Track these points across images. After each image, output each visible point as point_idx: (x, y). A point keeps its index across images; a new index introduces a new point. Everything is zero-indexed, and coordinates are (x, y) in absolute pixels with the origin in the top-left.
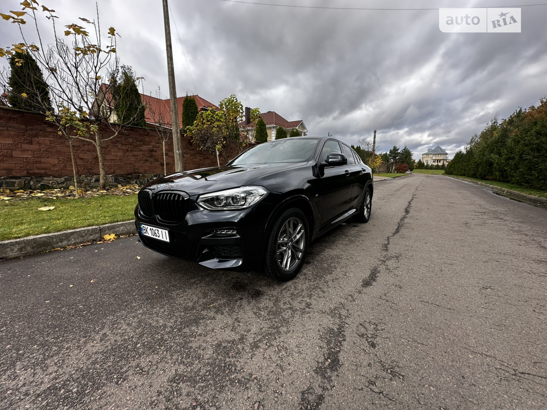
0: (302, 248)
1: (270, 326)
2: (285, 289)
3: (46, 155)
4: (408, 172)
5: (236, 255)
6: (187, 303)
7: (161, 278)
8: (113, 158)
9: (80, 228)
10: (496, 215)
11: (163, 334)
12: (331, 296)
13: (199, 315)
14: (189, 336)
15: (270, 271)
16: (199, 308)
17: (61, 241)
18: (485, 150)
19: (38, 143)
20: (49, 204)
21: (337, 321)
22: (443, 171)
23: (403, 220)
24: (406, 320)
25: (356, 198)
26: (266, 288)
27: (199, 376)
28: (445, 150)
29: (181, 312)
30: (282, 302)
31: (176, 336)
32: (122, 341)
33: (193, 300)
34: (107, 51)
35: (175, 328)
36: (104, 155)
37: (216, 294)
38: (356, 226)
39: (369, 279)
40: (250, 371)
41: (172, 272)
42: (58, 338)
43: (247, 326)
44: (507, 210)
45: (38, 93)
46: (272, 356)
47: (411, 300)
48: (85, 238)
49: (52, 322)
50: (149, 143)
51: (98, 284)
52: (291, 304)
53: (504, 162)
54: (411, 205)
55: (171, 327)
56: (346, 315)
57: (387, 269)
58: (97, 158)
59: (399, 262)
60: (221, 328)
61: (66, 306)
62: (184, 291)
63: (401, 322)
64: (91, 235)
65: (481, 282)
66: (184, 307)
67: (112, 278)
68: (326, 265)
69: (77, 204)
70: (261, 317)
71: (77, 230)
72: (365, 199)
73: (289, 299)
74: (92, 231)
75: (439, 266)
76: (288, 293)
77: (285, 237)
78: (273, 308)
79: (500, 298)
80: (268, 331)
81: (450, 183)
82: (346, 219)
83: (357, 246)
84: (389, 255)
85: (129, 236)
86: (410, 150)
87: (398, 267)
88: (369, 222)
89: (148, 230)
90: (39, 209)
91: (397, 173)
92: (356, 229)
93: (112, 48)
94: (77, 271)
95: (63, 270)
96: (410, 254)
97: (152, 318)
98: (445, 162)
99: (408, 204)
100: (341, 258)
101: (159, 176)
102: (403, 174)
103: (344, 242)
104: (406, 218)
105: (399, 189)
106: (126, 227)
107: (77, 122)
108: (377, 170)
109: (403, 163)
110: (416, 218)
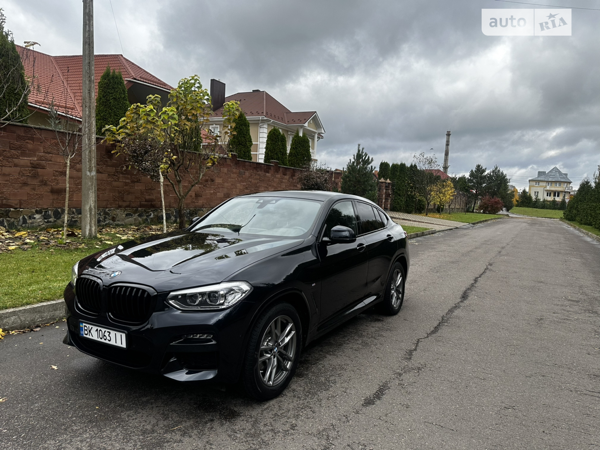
0: (292, 356)
2: (267, 408)
4: (501, 212)
5: (209, 365)
6: (143, 426)
12: (322, 416)
13: (161, 438)
16: (161, 431)
21: (324, 442)
22: (561, 213)
23: (453, 312)
24: (399, 441)
25: (377, 279)
26: (243, 408)
28: (567, 175)
29: (139, 436)
30: (262, 424)
33: (150, 422)
37: (179, 415)
38: (379, 320)
39: (374, 397)
41: (113, 388)
47: (414, 421)
50: (32, 153)
52: (272, 426)
54: (477, 284)
56: (335, 436)
57: (400, 384)
59: (418, 375)
62: (136, 412)
63: (393, 443)
65: (507, 401)
66: (142, 430)
67: (28, 396)
68: (323, 379)
70: (236, 439)
72: (392, 279)
73: (271, 420)
75: (467, 382)
76: (270, 413)
77: (269, 341)
78: (251, 430)
83: (372, 352)
84: (410, 366)
85: (24, 332)
87: (415, 382)
88: (400, 314)
89: (93, 331)
92: (377, 325)
97: (104, 442)
98: (566, 196)
99: (473, 282)
100: (345, 370)
101: (46, 212)
102: (492, 216)
103: (355, 347)
104: (459, 308)
105: (471, 251)
106: (19, 317)
108: (446, 208)
109: (492, 196)
110: (474, 308)
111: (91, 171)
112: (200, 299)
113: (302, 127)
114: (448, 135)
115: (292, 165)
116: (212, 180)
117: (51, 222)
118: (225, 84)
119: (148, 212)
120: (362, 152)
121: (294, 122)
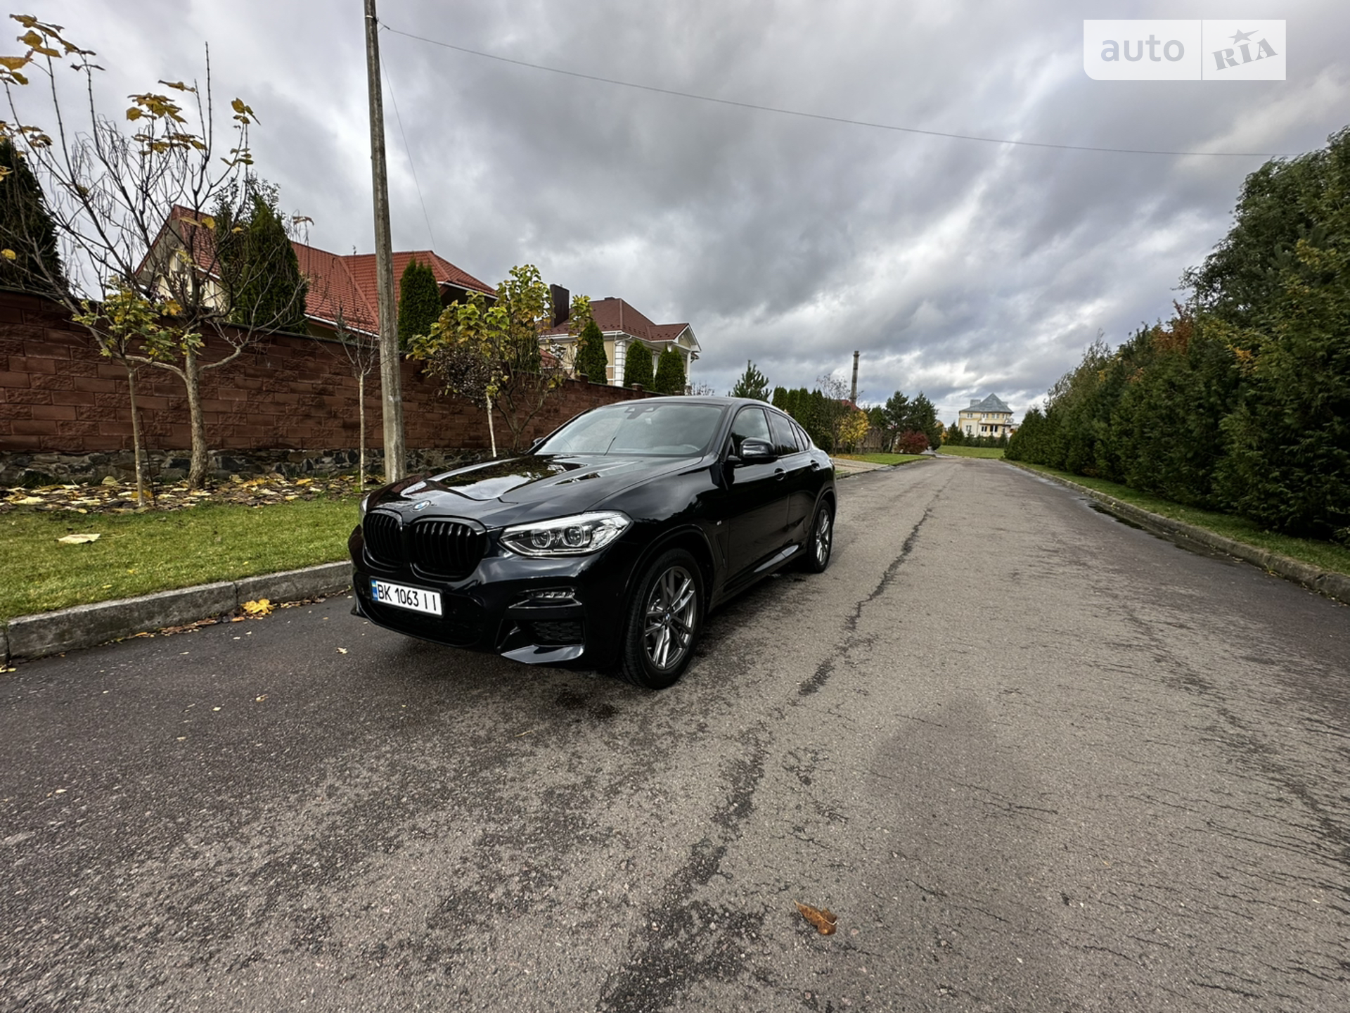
0: (690, 626)
1: (635, 762)
2: (660, 701)
3: (45, 399)
4: (926, 452)
5: (571, 638)
6: (474, 731)
7: (406, 689)
8: (221, 408)
9: (189, 586)
10: (1076, 558)
11: (443, 781)
12: (743, 710)
13: (503, 750)
14: (494, 782)
15: (631, 669)
16: (501, 739)
17: (151, 616)
18: (1081, 411)
19: (25, 368)
20: (77, 525)
21: (752, 749)
22: (1001, 452)
23: (896, 567)
25: (799, 522)
26: (623, 701)
27: (524, 835)
28: (1006, 402)
29: (467, 746)
30: (654, 724)
31: (470, 783)
32: (370, 795)
33: (484, 726)
34: (230, 159)
35: (464, 771)
36: (203, 400)
37: (527, 714)
38: (800, 580)
39: (814, 681)
40: (608, 825)
41: (428, 678)
42: (241, 796)
43: (595, 763)
44: (1102, 545)
45: (36, 244)
46: (642, 804)
47: (880, 713)
48: (203, 609)
49: (214, 772)
50: (314, 374)
51: (274, 703)
52: (670, 727)
53: (1115, 439)
54: (920, 533)
55: (455, 770)
56: (767, 740)
57: (848, 663)
58: (179, 408)
59: (871, 649)
60: (548, 768)
61: (227, 744)
62: (463, 712)
63: (857, 747)
64: (217, 602)
65: (1005, 681)
66: (472, 738)
67: (300, 692)
68: (735, 658)
69: (151, 529)
70: (618, 748)
71: (186, 591)
72: (817, 524)
73: (668, 718)
74: (219, 593)
75: (941, 657)
76: (665, 708)
77: (658, 604)
78: (639, 734)
79: (1027, 706)
80: (632, 768)
81: (1011, 481)
82: (780, 565)
83: (798, 620)
84: (856, 638)
85: (302, 605)
86: (932, 402)
87: (868, 660)
88: (826, 572)
89: (391, 592)
90: (59, 540)
91: (904, 453)
92: (799, 587)
93: (243, 154)
94: (213, 680)
95: (178, 678)
96: (895, 636)
97: (414, 757)
98: (1007, 430)
99: (913, 531)
100: (766, 645)
101: (338, 454)
102: (915, 457)
103: (773, 614)
104: (903, 562)
105: (900, 496)
106: (293, 584)
107: (151, 327)
108: (858, 446)
109: (915, 431)
110: (923, 562)
111: (394, 395)
112: (551, 539)
113: (671, 344)
114: (856, 356)
115: (660, 390)
116: (556, 411)
117: (345, 467)
118: (568, 291)
119: (474, 454)
120: (754, 371)
121: (660, 337)
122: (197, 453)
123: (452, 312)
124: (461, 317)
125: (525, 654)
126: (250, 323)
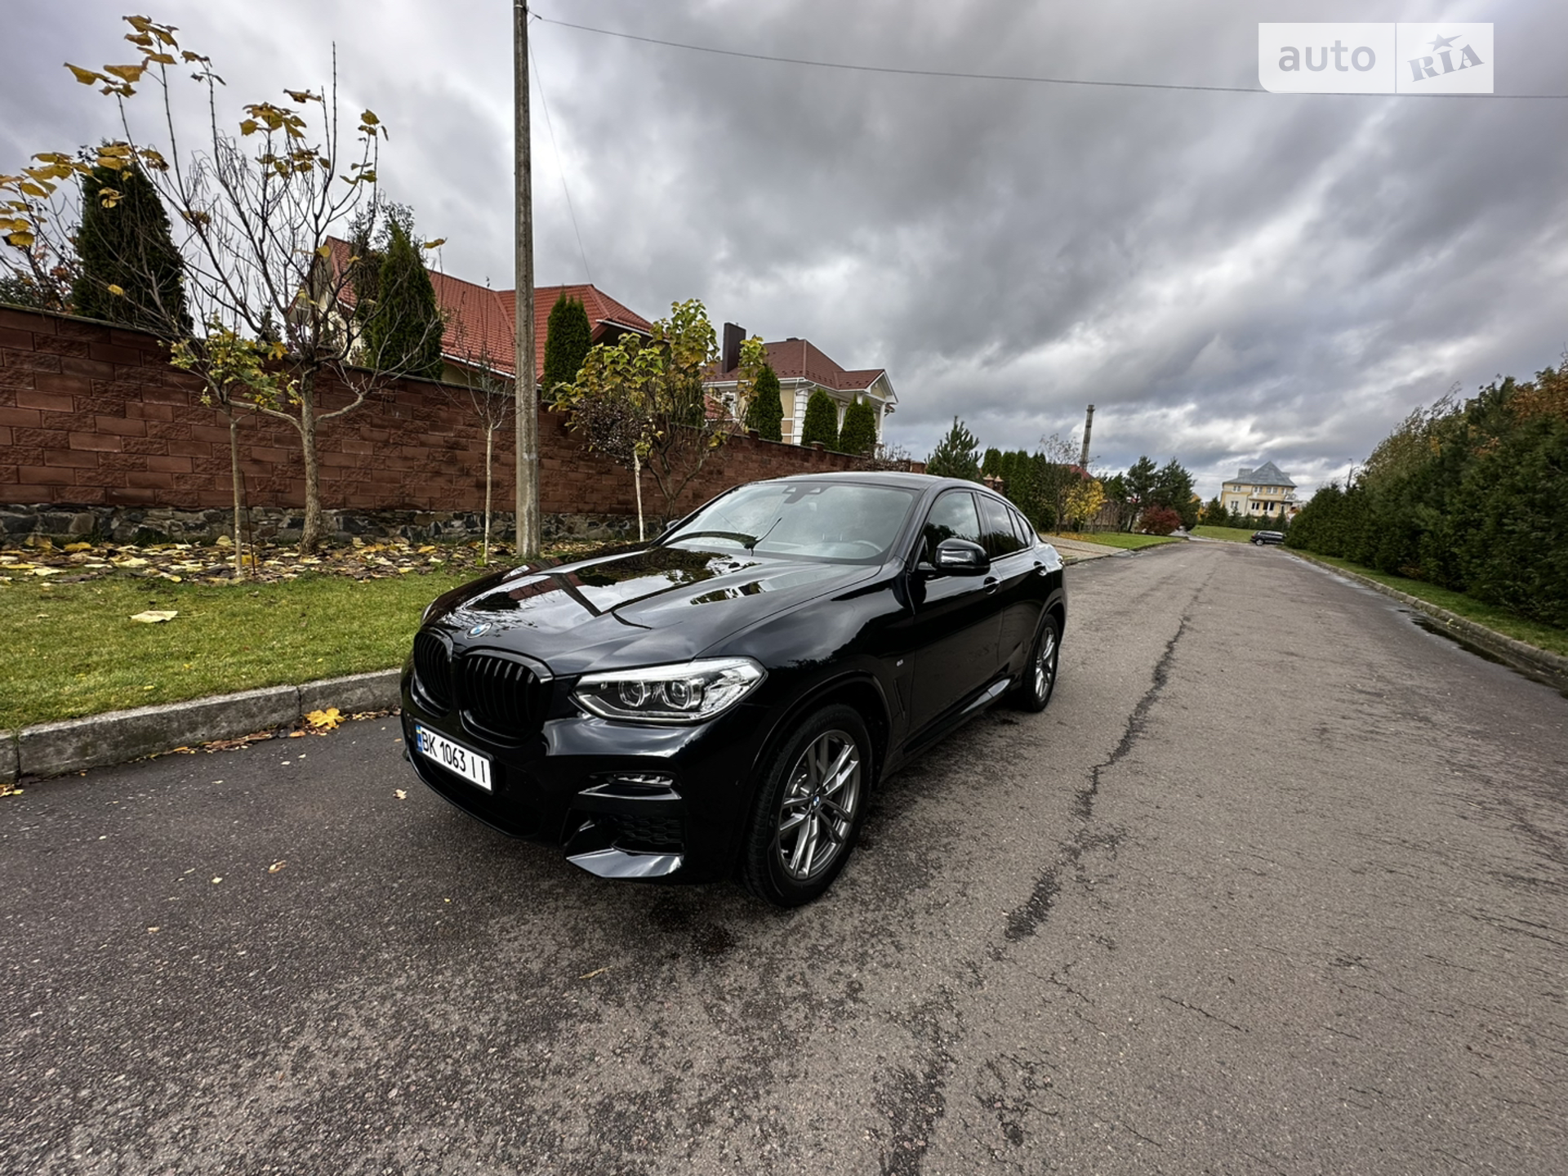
0: (849, 810)
1: (745, 1053)
2: (796, 929)
3: (161, 449)
4: (1176, 533)
5: (669, 839)
6: (526, 961)
7: (459, 869)
8: (345, 463)
9: (245, 690)
10: (1411, 708)
11: (458, 1061)
12: (918, 962)
13: (556, 1004)
14: (529, 1073)
15: (755, 883)
16: (559, 981)
17: (193, 727)
18: (1401, 490)
19: (142, 414)
20: (162, 598)
21: (928, 1048)
23: (1146, 708)
24: (1114, 1058)
25: (1017, 645)
26: (743, 924)
28: (1289, 474)
29: (509, 990)
30: (783, 976)
31: (494, 1070)
32: (349, 1076)
33: (542, 951)
34: (352, 178)
35: (491, 1043)
36: (320, 454)
37: (606, 935)
38: (1011, 723)
39: (1029, 913)
41: (492, 851)
42: (180, 1054)
43: (685, 1050)
44: (1446, 687)
45: (153, 279)
46: (744, 1154)
47: (1135, 990)
48: (257, 720)
49: (165, 999)
50: (447, 425)
51: (289, 878)
52: (806, 985)
53: (1451, 532)
54: (1174, 656)
56: (952, 1030)
57: (1080, 880)
58: (299, 461)
59: (1115, 856)
60: (614, 1052)
61: (204, 948)
62: (521, 920)
63: (1099, 1063)
64: (274, 711)
65: (1336, 939)
66: (520, 973)
67: (326, 862)
68: (913, 856)
69: (237, 606)
70: (723, 1021)
71: (238, 697)
72: (1039, 646)
73: (805, 965)
74: (278, 701)
75: (1226, 880)
76: (802, 945)
77: (803, 784)
78: (758, 994)
79: (1382, 999)
80: (738, 1068)
81: (1296, 579)
83: (1006, 793)
84: (1093, 832)
85: (377, 717)
86: (1189, 471)
87: (1112, 876)
88: (1048, 710)
89: (436, 745)
90: (133, 617)
91: (1147, 533)
92: (1009, 733)
93: (366, 169)
94: (232, 829)
95: (194, 822)
96: (1151, 833)
97: (431, 1004)
98: (1287, 510)
99: (1167, 650)
100: (958, 835)
101: (468, 517)
102: (1163, 539)
103: (972, 779)
104: (1155, 700)
105: (1145, 595)
106: (370, 690)
107: (256, 372)
108: (1088, 523)
109: (1164, 507)
110: (1184, 701)
111: (529, 452)
112: (645, 695)
113: (862, 393)
114: (1091, 411)
115: (845, 450)
116: (720, 473)
117: (476, 532)
118: (744, 331)
119: (622, 521)
120: (962, 429)
121: (850, 386)
122: (311, 514)
123: (598, 353)
124: (607, 361)
125: (601, 862)
126: (375, 366)
